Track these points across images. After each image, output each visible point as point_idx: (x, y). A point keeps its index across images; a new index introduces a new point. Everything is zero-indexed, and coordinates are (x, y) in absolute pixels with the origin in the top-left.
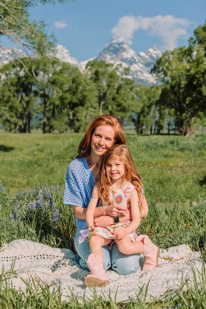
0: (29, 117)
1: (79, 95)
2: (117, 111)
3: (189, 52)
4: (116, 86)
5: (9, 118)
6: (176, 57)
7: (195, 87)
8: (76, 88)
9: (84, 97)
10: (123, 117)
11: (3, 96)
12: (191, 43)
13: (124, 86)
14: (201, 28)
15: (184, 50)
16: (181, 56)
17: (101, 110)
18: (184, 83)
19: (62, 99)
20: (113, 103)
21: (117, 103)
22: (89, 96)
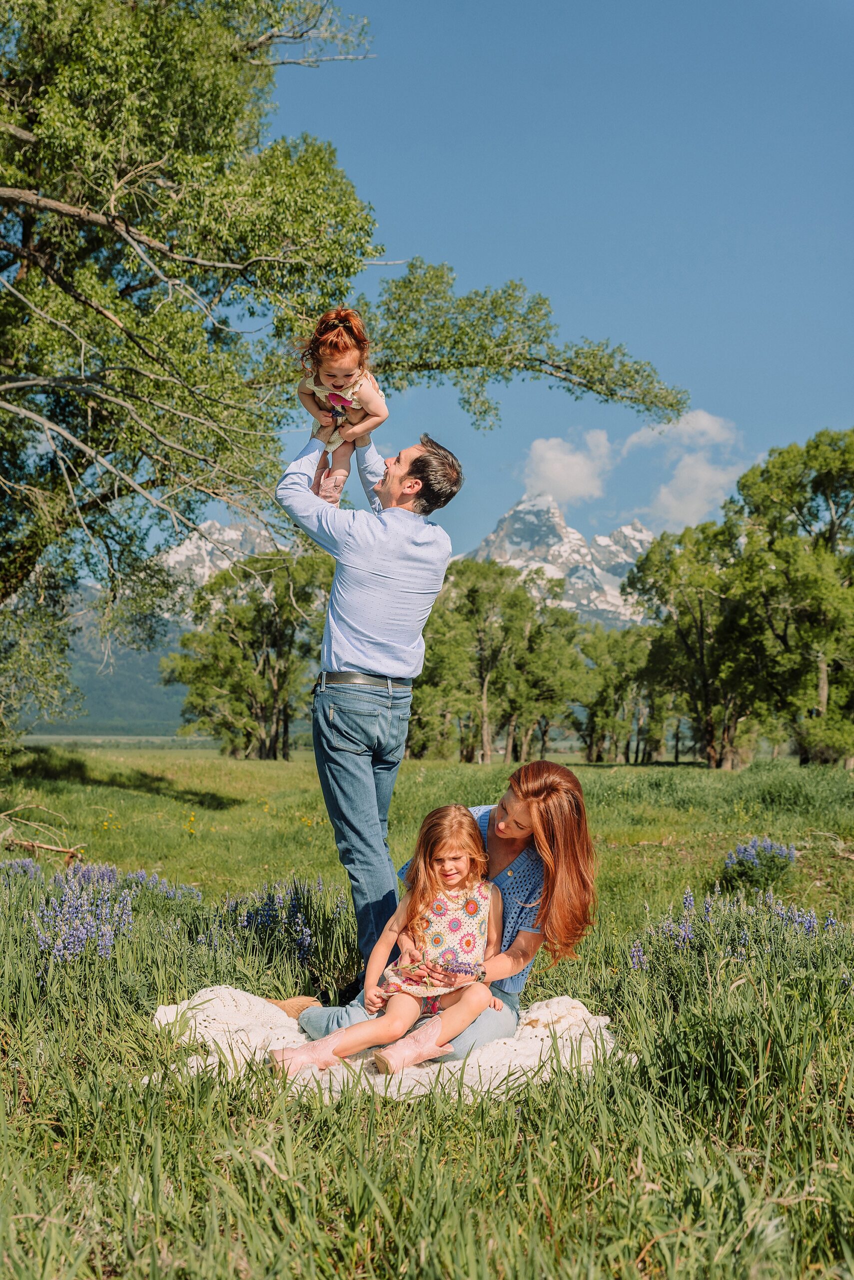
0: (286, 716)
2: (529, 699)
3: (727, 537)
4: (528, 629)
5: (230, 719)
6: (692, 552)
7: (745, 633)
9: (439, 661)
10: (547, 714)
11: (216, 657)
12: (731, 514)
13: (549, 629)
14: (758, 473)
15: (711, 532)
16: (703, 548)
17: (484, 697)
18: (713, 621)
20: (517, 676)
21: (530, 678)
22: (453, 656)
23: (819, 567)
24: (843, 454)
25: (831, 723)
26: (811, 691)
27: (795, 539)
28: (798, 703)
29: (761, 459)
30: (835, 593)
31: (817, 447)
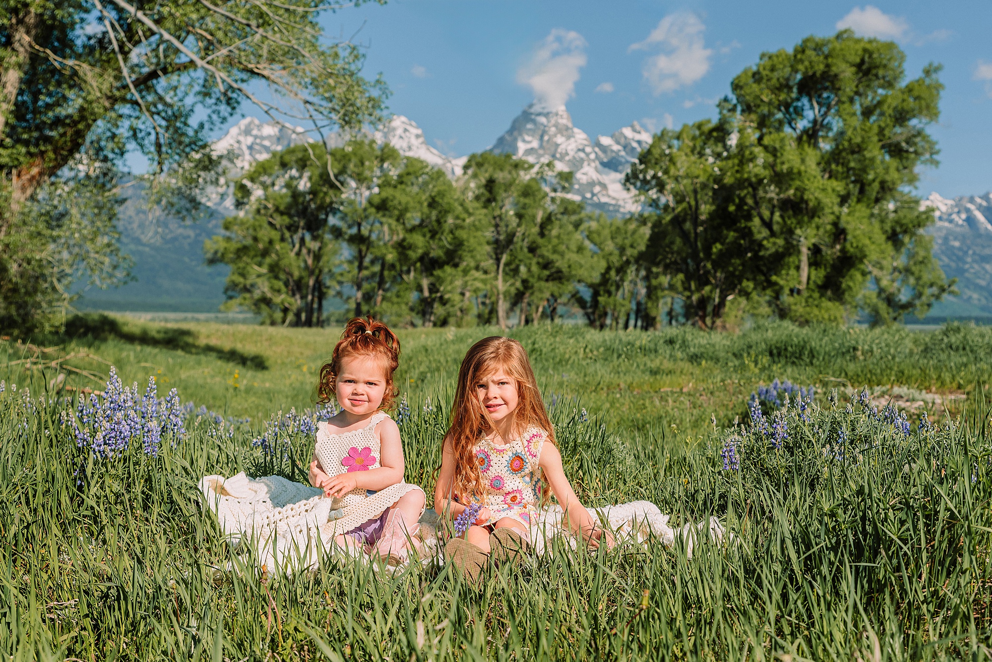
0: (320, 291)
1: (446, 240)
2: (540, 279)
3: (720, 132)
4: (540, 216)
5: (269, 295)
6: (688, 146)
7: (733, 219)
8: (438, 222)
9: (459, 244)
10: (556, 294)
11: (255, 239)
12: (725, 112)
13: (559, 216)
14: (750, 74)
15: (707, 128)
16: (699, 143)
17: (500, 277)
18: (706, 209)
19: (402, 247)
20: (530, 259)
21: (541, 260)
22: (472, 240)
23: (803, 161)
24: (826, 57)
25: (810, 300)
26: (792, 272)
27: (782, 135)
28: (782, 282)
29: (753, 63)
30: (816, 184)
31: (803, 51)
